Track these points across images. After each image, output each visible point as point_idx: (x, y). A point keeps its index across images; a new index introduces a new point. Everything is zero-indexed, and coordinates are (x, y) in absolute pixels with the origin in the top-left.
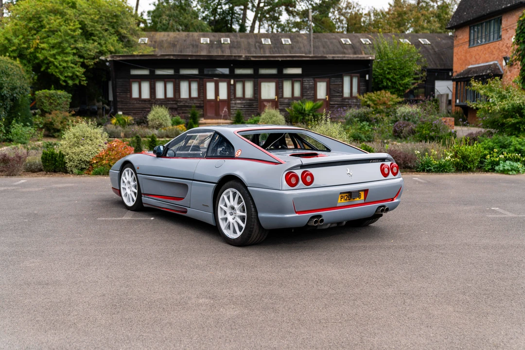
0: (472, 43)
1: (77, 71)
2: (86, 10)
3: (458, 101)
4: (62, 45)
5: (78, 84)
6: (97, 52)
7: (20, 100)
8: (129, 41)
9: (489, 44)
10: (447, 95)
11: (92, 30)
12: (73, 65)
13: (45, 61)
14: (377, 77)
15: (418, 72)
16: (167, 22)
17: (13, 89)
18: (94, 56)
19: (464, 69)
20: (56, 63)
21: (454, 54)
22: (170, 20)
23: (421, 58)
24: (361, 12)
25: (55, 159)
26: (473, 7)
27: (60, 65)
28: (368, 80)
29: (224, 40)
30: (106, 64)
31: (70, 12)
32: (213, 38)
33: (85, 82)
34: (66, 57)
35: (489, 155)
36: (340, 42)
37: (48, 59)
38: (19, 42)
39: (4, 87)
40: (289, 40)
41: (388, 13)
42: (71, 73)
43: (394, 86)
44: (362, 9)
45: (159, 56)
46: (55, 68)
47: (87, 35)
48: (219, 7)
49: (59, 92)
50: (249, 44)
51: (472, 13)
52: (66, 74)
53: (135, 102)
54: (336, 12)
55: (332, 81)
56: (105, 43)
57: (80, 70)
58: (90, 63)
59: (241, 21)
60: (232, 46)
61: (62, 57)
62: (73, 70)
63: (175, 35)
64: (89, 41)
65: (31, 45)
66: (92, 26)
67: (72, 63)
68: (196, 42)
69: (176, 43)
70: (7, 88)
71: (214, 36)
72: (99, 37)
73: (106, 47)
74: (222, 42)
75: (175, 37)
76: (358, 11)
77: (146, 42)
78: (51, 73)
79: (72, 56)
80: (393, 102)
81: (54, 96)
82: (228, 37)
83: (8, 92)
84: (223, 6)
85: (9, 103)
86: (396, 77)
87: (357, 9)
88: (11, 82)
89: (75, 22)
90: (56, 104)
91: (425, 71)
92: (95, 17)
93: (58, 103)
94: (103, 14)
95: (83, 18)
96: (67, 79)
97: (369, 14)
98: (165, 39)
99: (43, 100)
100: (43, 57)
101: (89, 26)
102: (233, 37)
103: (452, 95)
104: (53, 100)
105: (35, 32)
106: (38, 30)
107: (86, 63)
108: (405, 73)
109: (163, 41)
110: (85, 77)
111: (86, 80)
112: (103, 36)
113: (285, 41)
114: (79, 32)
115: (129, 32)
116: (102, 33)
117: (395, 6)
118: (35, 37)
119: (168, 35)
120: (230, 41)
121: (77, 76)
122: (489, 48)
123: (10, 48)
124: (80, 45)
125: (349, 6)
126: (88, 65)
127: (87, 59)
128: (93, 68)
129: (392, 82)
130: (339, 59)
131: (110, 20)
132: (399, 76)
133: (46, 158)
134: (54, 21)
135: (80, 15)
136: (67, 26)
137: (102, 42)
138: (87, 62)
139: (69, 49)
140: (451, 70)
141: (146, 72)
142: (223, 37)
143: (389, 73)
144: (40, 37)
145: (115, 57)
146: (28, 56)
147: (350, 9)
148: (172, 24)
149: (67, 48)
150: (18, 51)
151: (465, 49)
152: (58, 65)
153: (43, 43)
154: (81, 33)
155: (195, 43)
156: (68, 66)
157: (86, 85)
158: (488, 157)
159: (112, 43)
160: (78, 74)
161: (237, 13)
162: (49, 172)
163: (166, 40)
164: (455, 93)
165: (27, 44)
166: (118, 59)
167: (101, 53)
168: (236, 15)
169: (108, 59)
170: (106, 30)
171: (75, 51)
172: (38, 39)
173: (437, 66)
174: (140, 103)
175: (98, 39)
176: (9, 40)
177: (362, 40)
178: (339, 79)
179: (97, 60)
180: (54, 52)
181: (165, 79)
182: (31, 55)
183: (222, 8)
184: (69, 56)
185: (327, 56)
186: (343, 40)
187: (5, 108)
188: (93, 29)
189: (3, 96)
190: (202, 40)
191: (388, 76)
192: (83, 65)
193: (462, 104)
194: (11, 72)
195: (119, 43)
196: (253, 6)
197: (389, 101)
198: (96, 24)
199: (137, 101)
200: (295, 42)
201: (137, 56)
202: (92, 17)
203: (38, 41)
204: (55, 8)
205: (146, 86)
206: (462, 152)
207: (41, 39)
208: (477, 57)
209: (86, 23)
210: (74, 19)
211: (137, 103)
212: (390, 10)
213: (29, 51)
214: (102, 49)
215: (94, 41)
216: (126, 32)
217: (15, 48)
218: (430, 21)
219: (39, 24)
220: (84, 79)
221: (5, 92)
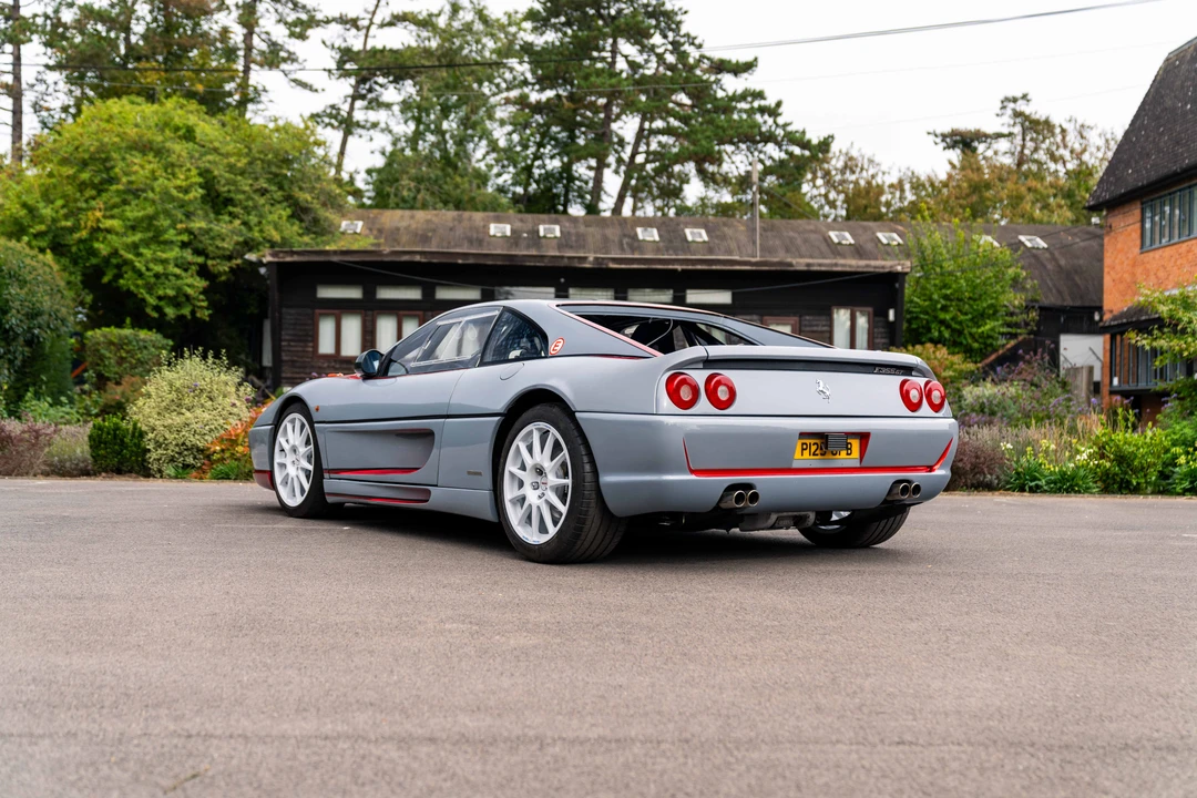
0: (1148, 242)
1: (189, 286)
2: (217, 144)
3: (1116, 381)
4: (155, 223)
5: (189, 317)
6: (237, 243)
7: (48, 344)
8: (316, 221)
9: (1190, 243)
10: (1091, 370)
11: (229, 191)
12: (177, 271)
13: (114, 261)
14: (917, 318)
15: (1017, 311)
16: (412, 195)
17: (33, 315)
18: (232, 253)
19: (1130, 305)
20: (137, 264)
21: (1106, 270)
22: (418, 191)
23: (1025, 278)
24: (879, 180)
25: (122, 441)
26: (1148, 155)
27: (148, 269)
28: (892, 323)
29: (545, 229)
30: (258, 272)
31: (179, 148)
32: (518, 225)
33: (207, 313)
34: (163, 252)
35: (1183, 457)
36: (828, 240)
37: (121, 256)
38: (54, 215)
39: (11, 308)
40: (703, 232)
41: (945, 185)
42: (173, 288)
43: (958, 340)
44: (884, 173)
45: (387, 255)
46: (135, 276)
47: (217, 201)
48: (537, 163)
49: (143, 334)
50: (605, 239)
51: (1146, 168)
52: (161, 293)
53: (326, 365)
54: (819, 182)
55: (807, 323)
56: (260, 223)
57: (196, 284)
58: (221, 269)
59: (588, 197)
60: (564, 242)
61: (155, 252)
62: (179, 282)
63: (429, 217)
64: (221, 217)
65: (82, 223)
66: (228, 182)
67: (177, 266)
68: (478, 232)
69: (430, 234)
70: (18, 312)
71: (521, 220)
72: (245, 208)
73: (261, 231)
74: (542, 234)
75: (428, 221)
76: (873, 177)
77: (358, 231)
78: (125, 289)
79: (177, 249)
80: (955, 371)
81: (130, 342)
82: (556, 222)
83: (21, 321)
84: (547, 161)
85: (21, 350)
86: (962, 317)
87: (871, 171)
88: (29, 298)
89: (189, 170)
90: (134, 361)
91: (1033, 307)
92: (239, 161)
93: (139, 360)
94: (257, 155)
95: (209, 162)
96: (162, 303)
97: (900, 186)
98: (403, 224)
99: (103, 351)
100: (109, 249)
101: (223, 182)
102: (567, 224)
103: (1102, 368)
104: (128, 352)
105: (94, 192)
106: (101, 187)
107: (211, 268)
108: (984, 309)
109: (398, 229)
110: (207, 299)
111: (207, 308)
112: (255, 207)
113: (692, 233)
114: (198, 193)
115: (318, 198)
116: (252, 199)
117: (963, 168)
118: (93, 203)
119: (412, 217)
120: (561, 232)
121: (188, 297)
122: (1188, 252)
123: (31, 227)
124: (198, 224)
125: (850, 165)
126: (216, 272)
127: (213, 258)
128: (228, 280)
129: (953, 330)
130: (823, 269)
131: (274, 169)
132: (970, 316)
133: (100, 436)
134: (140, 168)
135: (202, 155)
136: (169, 179)
137: (253, 219)
138: (213, 265)
139: (172, 231)
140: (1100, 309)
141: (354, 293)
142: (544, 222)
143: (945, 308)
144: (105, 203)
145: (281, 255)
146: (74, 249)
147: (853, 172)
148: (424, 199)
149: (165, 231)
150: (50, 236)
151: (1131, 256)
152: (143, 269)
153: (112, 217)
154: (202, 197)
155: (475, 235)
156: (168, 271)
157: (207, 319)
158: (1182, 460)
159: (278, 225)
160: (189, 291)
161: (579, 179)
162: (106, 472)
163: (407, 228)
164: (1108, 364)
165: (72, 219)
166: (288, 259)
167: (249, 245)
168: (577, 183)
169: (265, 260)
170: (263, 192)
171: (185, 238)
172: (100, 210)
173: (1064, 300)
174: (337, 366)
175: (242, 212)
176: (31, 210)
177: (880, 235)
178: (824, 318)
179: (239, 261)
180: (137, 237)
181: (399, 309)
182: (82, 247)
183: (544, 166)
184: (172, 250)
185: (794, 262)
186: (833, 235)
187: (11, 362)
188: (232, 188)
189: (6, 331)
190: (494, 229)
191: (942, 316)
192: (203, 271)
193: (1125, 387)
194: (32, 276)
195: (292, 225)
196: (620, 161)
197: (945, 370)
198: (239, 178)
199: (329, 362)
200: (717, 237)
201: (335, 252)
202: (232, 160)
203: (98, 214)
204: (145, 139)
205: (352, 327)
206: (1118, 446)
207: (106, 209)
208: (1161, 274)
209: (216, 173)
210: (188, 165)
211: (328, 367)
212: (950, 177)
213: (76, 236)
214: (250, 235)
215: (233, 216)
216: (309, 199)
217: (43, 228)
218: (1049, 205)
219: (104, 176)
220: (205, 304)
221: (14, 321)
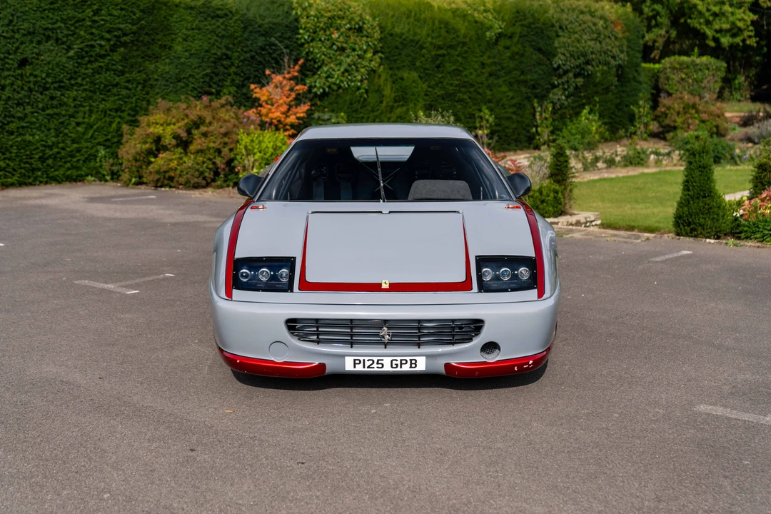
1: (740, 20)
5: (741, 44)
12: (731, 9)
13: (686, 5)
20: (701, 7)
27: (708, 10)
33: (754, 40)
39: (558, 53)
42: (728, 23)
46: (699, 16)
52: (717, 27)
57: (746, 18)
62: (733, 18)
67: (731, 6)
70: (564, 54)
78: (691, 25)
81: (688, 67)
83: (567, 61)
85: (573, 81)
88: (574, 45)
90: (690, 81)
93: (695, 80)
96: (718, 35)
104: (686, 74)
107: (761, 4)
110: (756, 29)
111: (755, 36)
121: (740, 30)
126: (766, 7)
138: (763, 2)
152: (704, 10)
156: (723, 11)
160: (740, 24)
192: (755, 8)
220: (752, 34)
221: (560, 62)
